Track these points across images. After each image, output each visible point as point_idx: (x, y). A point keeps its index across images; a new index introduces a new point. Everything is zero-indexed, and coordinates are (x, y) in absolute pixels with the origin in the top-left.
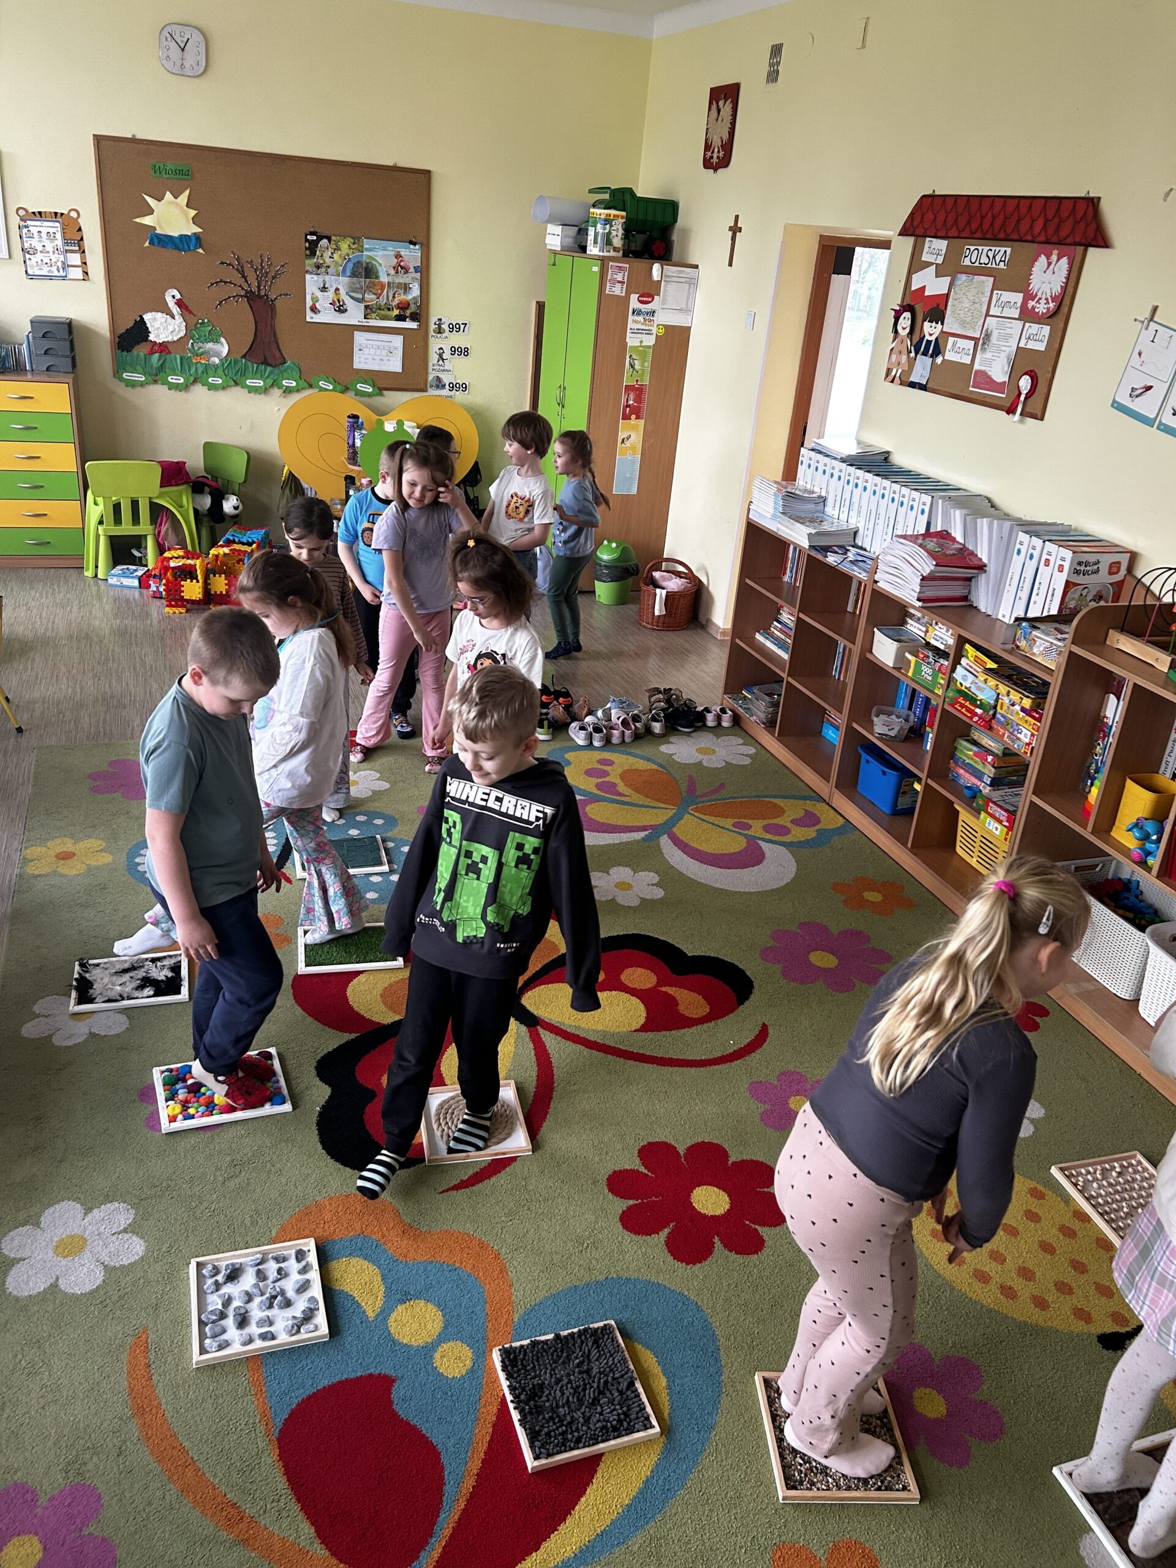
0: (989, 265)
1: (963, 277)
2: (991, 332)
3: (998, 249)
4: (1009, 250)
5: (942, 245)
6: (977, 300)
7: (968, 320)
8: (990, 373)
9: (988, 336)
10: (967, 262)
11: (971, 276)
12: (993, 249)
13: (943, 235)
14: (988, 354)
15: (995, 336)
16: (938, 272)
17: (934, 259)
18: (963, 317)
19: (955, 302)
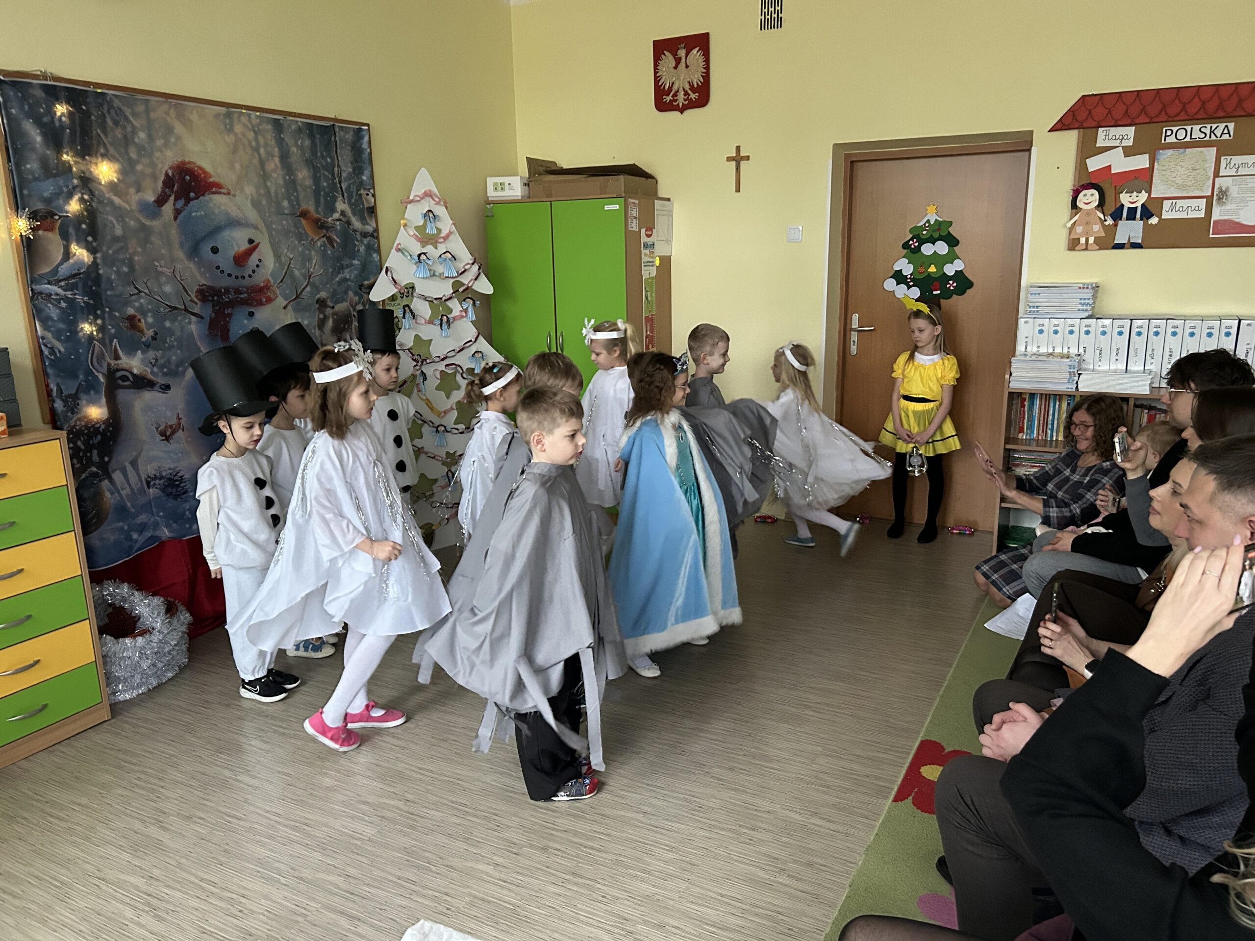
0: (1207, 138)
1: (1170, 152)
2: (1227, 189)
3: (1214, 126)
4: (1231, 126)
5: (1130, 131)
6: (1198, 167)
7: (1189, 184)
8: (1238, 220)
9: (1223, 193)
10: (1171, 139)
11: (1181, 150)
12: (1209, 126)
13: (1129, 122)
14: (1230, 206)
15: (1234, 192)
16: (1129, 152)
17: (1117, 143)
18: (1180, 182)
19: (1164, 173)
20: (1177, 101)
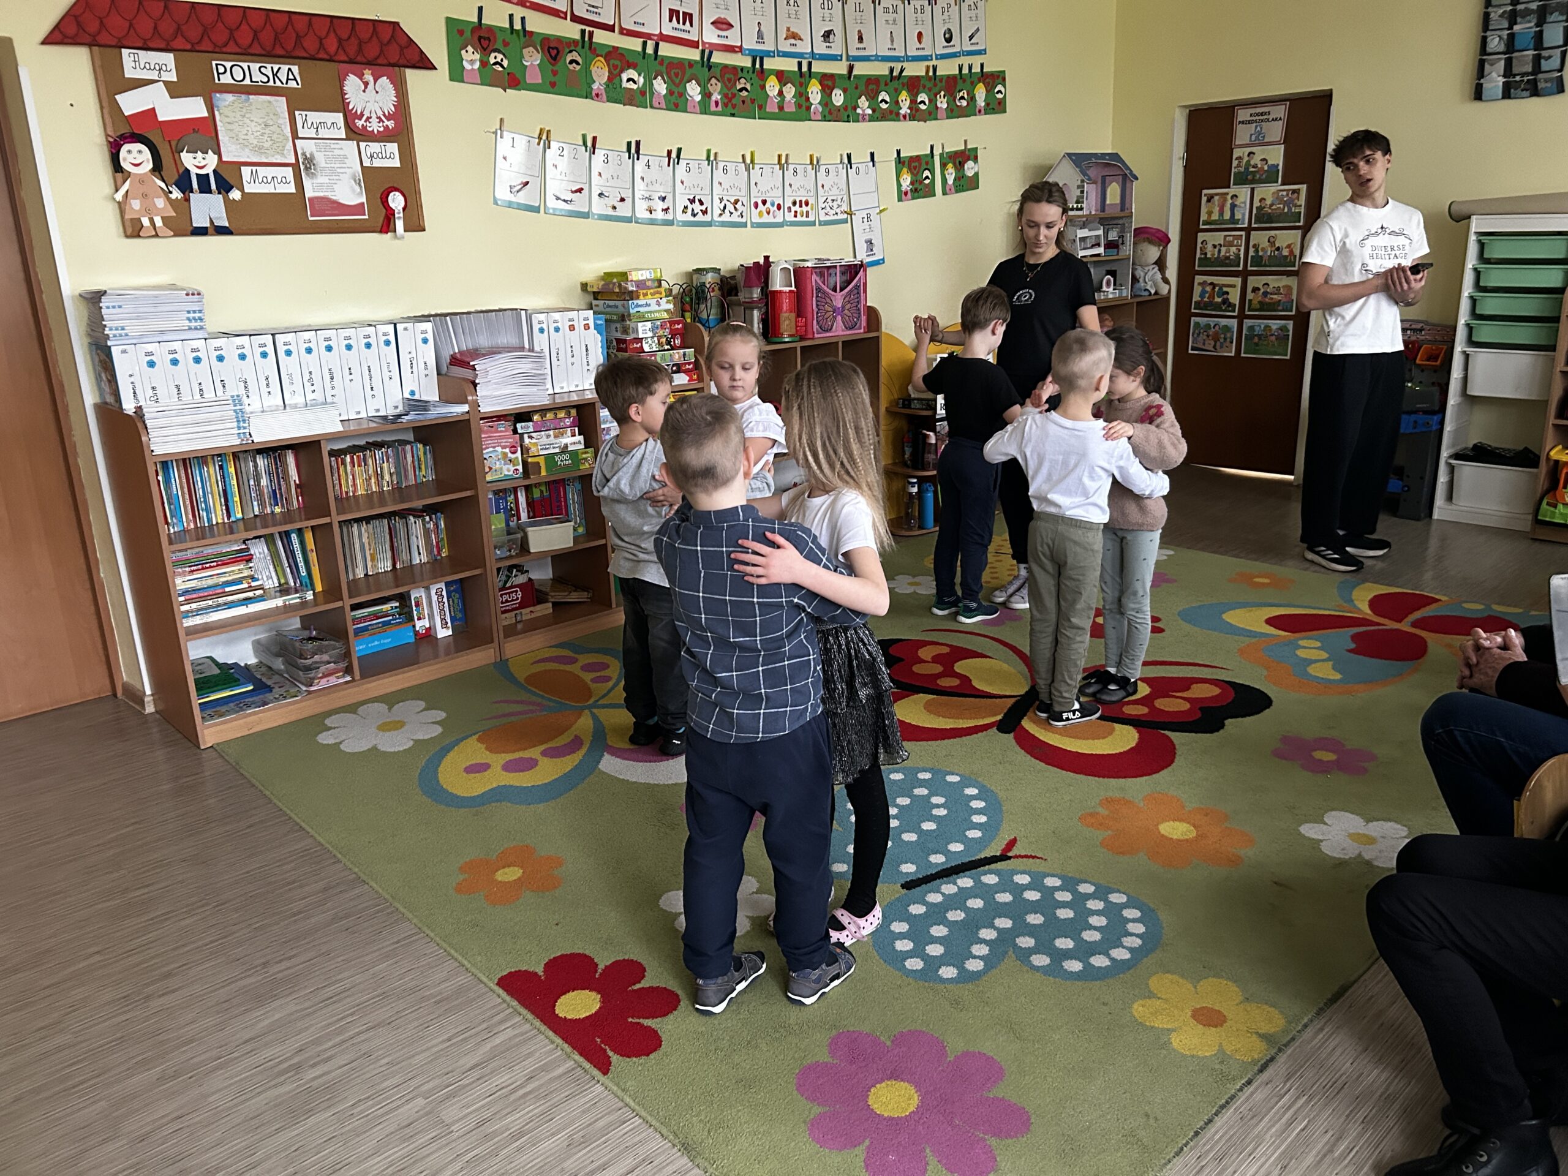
0: (271, 83)
1: (230, 98)
2: (312, 155)
3: (276, 67)
4: (295, 69)
5: (168, 59)
6: (270, 122)
7: (266, 145)
8: (334, 198)
9: (310, 161)
10: (226, 79)
11: (243, 97)
12: (269, 66)
13: (162, 46)
14: (321, 179)
15: (320, 159)
16: (175, 91)
17: (154, 76)
18: (255, 142)
19: (230, 127)
20: (220, 24)
